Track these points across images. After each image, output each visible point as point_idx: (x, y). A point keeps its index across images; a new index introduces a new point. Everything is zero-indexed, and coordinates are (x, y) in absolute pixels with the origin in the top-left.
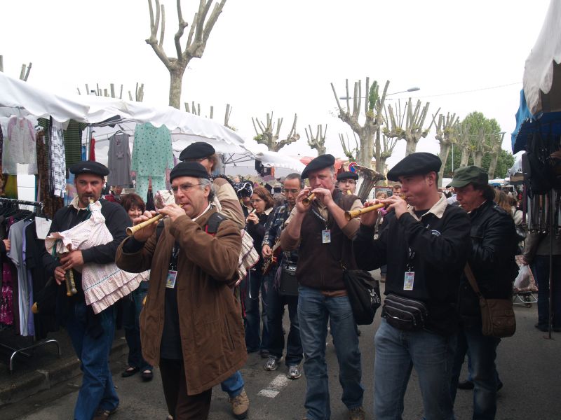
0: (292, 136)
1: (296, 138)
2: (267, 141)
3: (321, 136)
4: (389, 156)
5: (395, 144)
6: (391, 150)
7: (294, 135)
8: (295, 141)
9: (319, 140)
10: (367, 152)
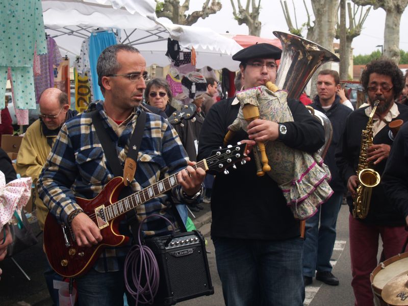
0: (210, 5)
1: (216, 8)
2: (171, 14)
3: (254, 4)
4: (357, 34)
5: (366, 15)
6: (360, 25)
7: (213, 4)
8: (214, 12)
9: (251, 10)
10: (327, 27)
